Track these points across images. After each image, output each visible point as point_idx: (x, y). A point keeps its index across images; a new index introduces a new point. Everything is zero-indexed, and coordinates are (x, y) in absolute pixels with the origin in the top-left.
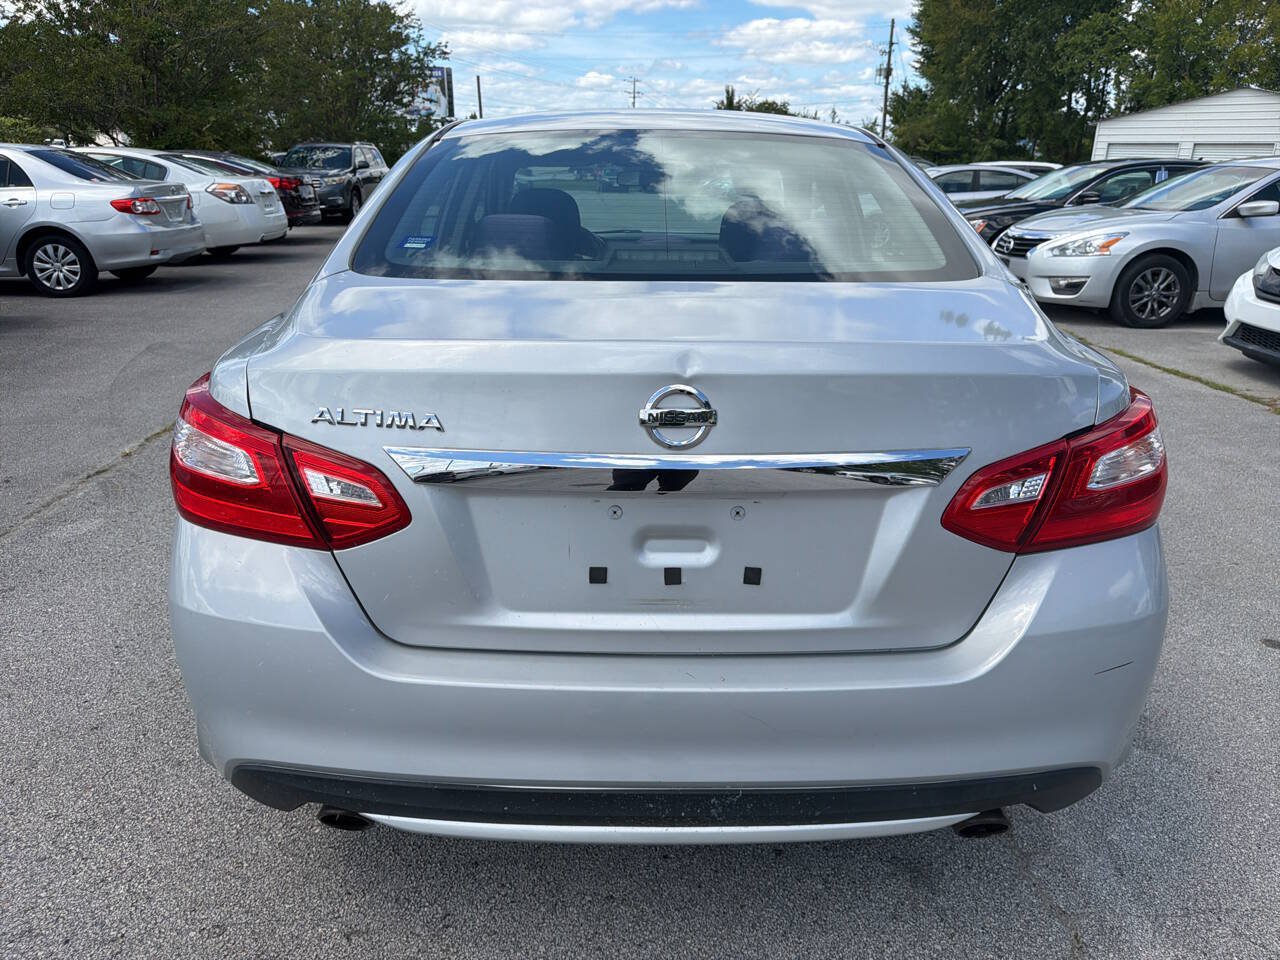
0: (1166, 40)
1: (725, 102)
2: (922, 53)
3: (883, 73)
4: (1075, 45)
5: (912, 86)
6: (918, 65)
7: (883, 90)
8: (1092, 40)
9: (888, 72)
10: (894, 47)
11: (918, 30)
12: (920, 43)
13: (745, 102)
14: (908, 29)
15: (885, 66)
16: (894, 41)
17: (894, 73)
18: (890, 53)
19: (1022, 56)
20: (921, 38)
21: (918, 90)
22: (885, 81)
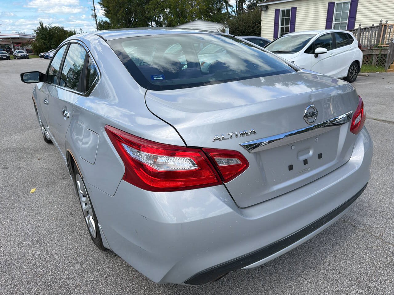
0: (174, 7)
1: (40, 27)
2: (105, 10)
3: (94, 16)
4: (150, 8)
5: (104, 20)
6: (104, 14)
7: (95, 22)
8: (154, 7)
9: (96, 16)
10: (95, 8)
11: (102, 3)
12: (103, 7)
13: (48, 27)
14: (99, 3)
15: (94, 14)
16: (95, 6)
17: (97, 16)
18: (95, 10)
19: (136, 12)
20: (103, 6)
21: (106, 22)
22: (95, 19)
